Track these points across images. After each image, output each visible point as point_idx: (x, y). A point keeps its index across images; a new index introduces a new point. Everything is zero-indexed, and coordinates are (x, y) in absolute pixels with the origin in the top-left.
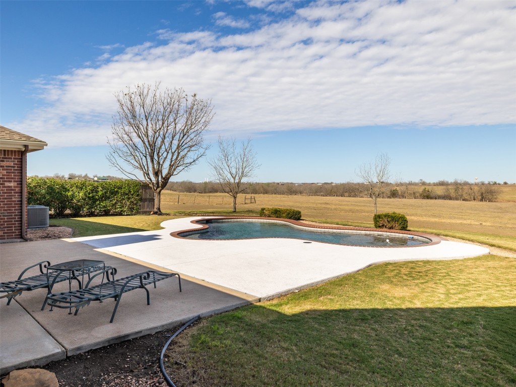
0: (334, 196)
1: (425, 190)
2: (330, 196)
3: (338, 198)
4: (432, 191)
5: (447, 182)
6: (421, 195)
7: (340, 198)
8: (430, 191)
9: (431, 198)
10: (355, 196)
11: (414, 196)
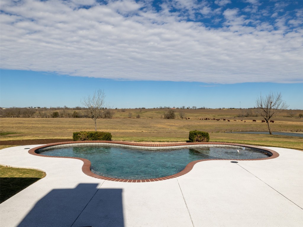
0: (12, 117)
1: (75, 112)
2: (8, 117)
3: (15, 118)
4: (79, 113)
5: (80, 108)
6: (73, 115)
7: (17, 118)
8: (78, 113)
9: (79, 117)
10: (29, 117)
11: (69, 116)
